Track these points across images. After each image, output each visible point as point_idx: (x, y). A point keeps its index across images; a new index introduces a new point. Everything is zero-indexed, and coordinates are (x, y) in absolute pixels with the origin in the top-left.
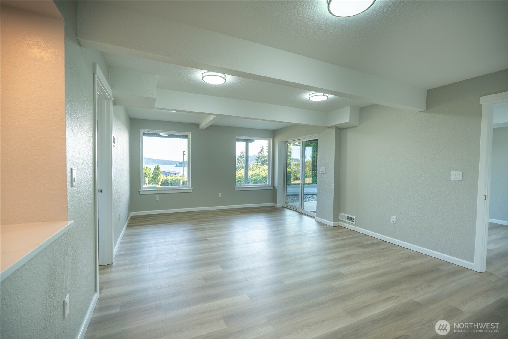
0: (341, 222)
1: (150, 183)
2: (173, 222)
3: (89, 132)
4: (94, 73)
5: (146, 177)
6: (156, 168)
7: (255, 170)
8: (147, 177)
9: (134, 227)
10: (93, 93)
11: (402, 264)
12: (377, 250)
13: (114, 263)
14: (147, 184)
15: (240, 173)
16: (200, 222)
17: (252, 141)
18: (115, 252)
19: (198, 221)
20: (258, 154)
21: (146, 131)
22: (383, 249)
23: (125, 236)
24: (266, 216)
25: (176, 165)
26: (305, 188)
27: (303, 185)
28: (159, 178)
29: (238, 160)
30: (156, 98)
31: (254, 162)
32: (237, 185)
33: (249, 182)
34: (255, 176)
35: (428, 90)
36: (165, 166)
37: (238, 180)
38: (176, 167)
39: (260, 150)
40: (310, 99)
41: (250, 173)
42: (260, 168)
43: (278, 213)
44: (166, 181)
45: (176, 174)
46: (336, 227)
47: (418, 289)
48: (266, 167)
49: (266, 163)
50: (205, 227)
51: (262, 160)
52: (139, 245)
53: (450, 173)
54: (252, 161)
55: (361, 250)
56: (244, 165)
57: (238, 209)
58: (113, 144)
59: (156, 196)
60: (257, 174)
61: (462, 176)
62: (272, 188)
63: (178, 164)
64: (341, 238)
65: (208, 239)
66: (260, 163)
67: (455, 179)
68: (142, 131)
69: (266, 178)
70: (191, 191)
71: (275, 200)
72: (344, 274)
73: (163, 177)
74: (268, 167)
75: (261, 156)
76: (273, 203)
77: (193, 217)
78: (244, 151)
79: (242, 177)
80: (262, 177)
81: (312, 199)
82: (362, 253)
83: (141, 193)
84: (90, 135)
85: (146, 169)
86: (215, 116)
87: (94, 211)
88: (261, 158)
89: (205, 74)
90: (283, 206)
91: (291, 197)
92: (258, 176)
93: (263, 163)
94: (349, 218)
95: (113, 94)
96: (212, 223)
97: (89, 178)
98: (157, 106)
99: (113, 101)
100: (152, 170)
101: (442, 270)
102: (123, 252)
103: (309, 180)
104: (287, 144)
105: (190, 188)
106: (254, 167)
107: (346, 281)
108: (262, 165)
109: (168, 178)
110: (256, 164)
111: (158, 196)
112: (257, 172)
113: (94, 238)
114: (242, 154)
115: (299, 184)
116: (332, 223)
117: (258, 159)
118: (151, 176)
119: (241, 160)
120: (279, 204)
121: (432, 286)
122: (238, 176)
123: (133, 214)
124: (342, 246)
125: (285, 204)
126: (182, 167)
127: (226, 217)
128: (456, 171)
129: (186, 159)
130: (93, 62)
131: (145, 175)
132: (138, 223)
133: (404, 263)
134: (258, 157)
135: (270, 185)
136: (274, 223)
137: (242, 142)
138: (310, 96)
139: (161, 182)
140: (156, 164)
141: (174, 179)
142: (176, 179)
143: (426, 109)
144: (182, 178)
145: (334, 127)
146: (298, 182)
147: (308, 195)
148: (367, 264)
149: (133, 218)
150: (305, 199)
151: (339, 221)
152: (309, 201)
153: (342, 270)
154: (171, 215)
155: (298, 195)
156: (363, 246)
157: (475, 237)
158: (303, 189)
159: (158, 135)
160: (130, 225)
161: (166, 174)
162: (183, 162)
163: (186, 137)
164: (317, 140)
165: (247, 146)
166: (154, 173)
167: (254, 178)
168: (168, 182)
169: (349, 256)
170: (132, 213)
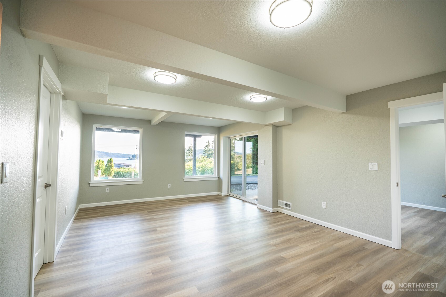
0: (279, 208)
1: (102, 175)
2: (123, 214)
3: (30, 124)
4: (40, 66)
5: (98, 169)
6: (109, 161)
7: (202, 162)
8: (100, 169)
9: (82, 220)
10: (38, 85)
11: (334, 245)
12: (312, 233)
13: (56, 260)
14: (100, 176)
15: (189, 165)
16: (150, 212)
17: (199, 136)
18: (57, 249)
19: (148, 212)
20: (205, 148)
21: (98, 126)
22: (317, 232)
23: (71, 230)
24: (213, 204)
25: (129, 158)
26: (247, 178)
27: (245, 175)
28: (112, 170)
29: (187, 153)
30: (107, 94)
31: (201, 155)
32: (187, 177)
33: (197, 173)
34: (202, 167)
35: (347, 96)
36: (118, 158)
37: (186, 172)
38: (129, 159)
39: (206, 144)
40: (251, 100)
41: (198, 165)
42: (206, 160)
43: (223, 202)
44: (119, 173)
45: (128, 167)
46: (275, 213)
47: (351, 269)
48: (212, 160)
49: (211, 156)
50: (155, 218)
51: (208, 154)
52: (86, 239)
53: (368, 164)
54: (199, 154)
55: (298, 234)
56: (192, 158)
57: (186, 199)
58: (60, 137)
59: (107, 188)
60: (204, 165)
61: (378, 166)
62: (217, 179)
63: (131, 157)
64: (280, 223)
65: (158, 229)
66: (206, 156)
67: (372, 170)
68: (94, 126)
69: (212, 169)
70: (142, 183)
71: (220, 189)
72: (285, 258)
73: (115, 169)
74: (214, 160)
75: (207, 150)
76: (219, 192)
77: (143, 207)
78: (192, 145)
79: (190, 169)
80: (208, 168)
81: (253, 188)
82: (299, 237)
83: (91, 185)
84: (31, 127)
85: (99, 162)
86: (166, 113)
87: (32, 207)
88: (207, 151)
89: (157, 74)
90: (228, 194)
91: (234, 186)
92: (205, 167)
93: (209, 156)
94: (286, 205)
95: (62, 88)
96: (162, 213)
97: (27, 172)
98: (108, 102)
99: (63, 95)
100: (105, 163)
101: (367, 249)
102: (67, 248)
103: (250, 171)
104: (231, 139)
105: (141, 180)
106: (201, 160)
107: (288, 266)
108: (208, 158)
109: (120, 170)
110: (203, 157)
111: (109, 188)
112: (204, 164)
113: (31, 237)
114: (190, 148)
115: (242, 174)
116: (272, 209)
117: (204, 152)
118: (104, 168)
119: (189, 153)
120: (224, 193)
121: (362, 265)
122: (186, 168)
123: (82, 206)
124: (282, 231)
125: (230, 193)
126: (134, 159)
127: (175, 207)
128: (372, 162)
129: (138, 153)
130: (40, 55)
131: (98, 167)
132: (87, 216)
133: (336, 244)
134: (204, 150)
135: (216, 176)
136: (220, 211)
137: (191, 137)
138: (251, 97)
139: (113, 174)
140: (110, 157)
141: (126, 171)
142: (128, 171)
143: (347, 111)
144: (134, 170)
145: (271, 125)
146: (241, 172)
147: (249, 184)
148: (305, 247)
149: (81, 210)
150: (247, 188)
151: (277, 207)
152: (251, 189)
153: (284, 254)
154: (121, 206)
155: (241, 184)
156: (300, 230)
157: (391, 219)
158: (245, 179)
159: (111, 130)
160: (77, 218)
161: (119, 166)
162: (135, 155)
163: (138, 132)
164: (257, 136)
165: (195, 141)
166: (107, 166)
167: (201, 169)
168: (120, 174)
169: (288, 241)
170: (80, 205)
